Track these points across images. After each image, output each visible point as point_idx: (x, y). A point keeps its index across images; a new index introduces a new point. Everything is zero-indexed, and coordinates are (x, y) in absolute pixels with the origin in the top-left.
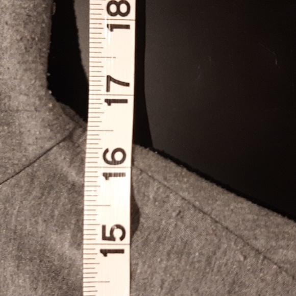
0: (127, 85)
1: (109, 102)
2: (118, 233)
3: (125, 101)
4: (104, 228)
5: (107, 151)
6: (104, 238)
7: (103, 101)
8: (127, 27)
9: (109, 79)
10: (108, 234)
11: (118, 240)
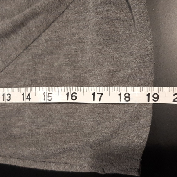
0: (100, 101)
1: (94, 94)
2: (50, 98)
3: (94, 100)
4: (52, 94)
5: (76, 94)
6: (49, 94)
7: (94, 92)
8: (121, 100)
9: (102, 94)
10: (50, 95)
11: (48, 98)
